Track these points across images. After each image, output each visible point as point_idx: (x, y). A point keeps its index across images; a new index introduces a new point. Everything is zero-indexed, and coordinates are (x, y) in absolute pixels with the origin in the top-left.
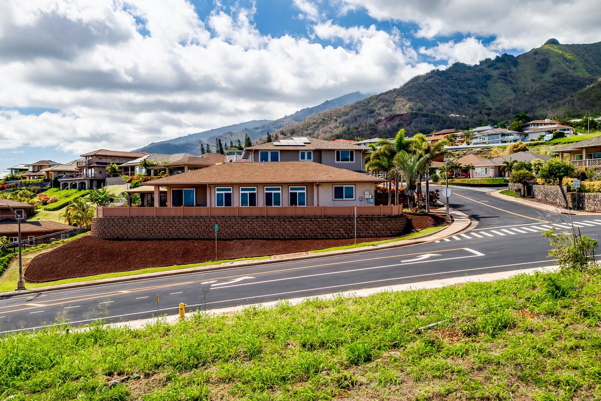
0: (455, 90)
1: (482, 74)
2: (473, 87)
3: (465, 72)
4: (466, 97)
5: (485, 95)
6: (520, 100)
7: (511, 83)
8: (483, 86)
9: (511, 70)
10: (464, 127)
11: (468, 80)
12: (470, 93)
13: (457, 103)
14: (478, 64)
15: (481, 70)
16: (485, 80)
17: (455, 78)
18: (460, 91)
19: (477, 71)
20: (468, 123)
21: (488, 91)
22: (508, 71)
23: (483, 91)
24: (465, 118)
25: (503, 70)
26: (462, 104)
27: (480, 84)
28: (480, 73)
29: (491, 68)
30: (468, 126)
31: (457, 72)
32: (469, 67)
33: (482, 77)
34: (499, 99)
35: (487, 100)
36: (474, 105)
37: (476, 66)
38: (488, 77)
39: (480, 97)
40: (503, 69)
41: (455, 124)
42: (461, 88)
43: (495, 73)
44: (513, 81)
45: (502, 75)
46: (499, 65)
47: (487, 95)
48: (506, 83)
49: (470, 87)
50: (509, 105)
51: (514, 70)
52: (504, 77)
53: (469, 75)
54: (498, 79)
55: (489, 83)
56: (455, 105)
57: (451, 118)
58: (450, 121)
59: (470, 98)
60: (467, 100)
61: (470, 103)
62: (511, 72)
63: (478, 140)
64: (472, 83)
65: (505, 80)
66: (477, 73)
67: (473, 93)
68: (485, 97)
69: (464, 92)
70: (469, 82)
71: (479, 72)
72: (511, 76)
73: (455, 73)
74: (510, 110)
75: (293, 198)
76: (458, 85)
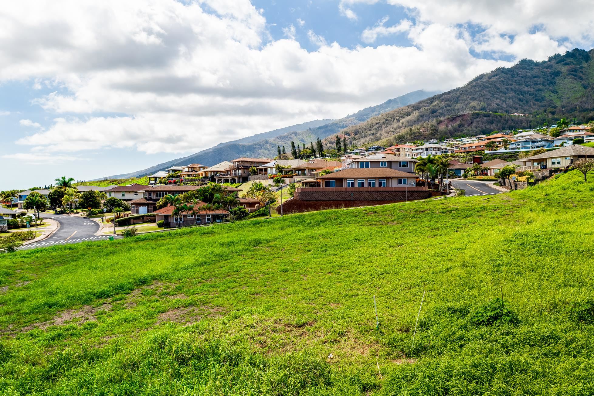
0: (521, 87)
1: (550, 71)
2: (540, 84)
3: (532, 69)
4: (533, 94)
5: (553, 92)
6: (587, 97)
7: (581, 79)
8: (551, 83)
9: (582, 65)
10: (526, 126)
11: (535, 77)
12: (536, 91)
13: (522, 101)
14: (547, 60)
15: (550, 67)
16: (553, 76)
17: (521, 75)
18: (526, 89)
19: (544, 67)
20: (531, 122)
21: (556, 88)
22: (578, 66)
23: (551, 88)
24: (528, 117)
25: (573, 66)
26: (527, 102)
27: (548, 80)
28: (549, 69)
29: (560, 64)
30: (530, 125)
31: (523, 69)
32: (537, 64)
33: (550, 73)
34: (567, 96)
35: (554, 97)
36: (541, 102)
37: (544, 62)
38: (557, 74)
39: (547, 94)
40: (574, 64)
41: (517, 123)
42: (527, 86)
43: (564, 69)
44: (583, 77)
45: (572, 71)
46: (568, 60)
47: (555, 92)
48: (576, 79)
49: (537, 84)
50: (576, 103)
51: (585, 65)
52: (574, 73)
53: (536, 71)
54: (567, 75)
55: (558, 79)
56: (521, 103)
57: (513, 118)
58: (512, 120)
59: (536, 96)
60: (533, 98)
61: (536, 100)
62: (581, 68)
63: (514, 146)
64: (539, 80)
65: (575, 76)
66: (545, 69)
67: (539, 90)
68: (552, 94)
69: (530, 90)
70: (536, 79)
71: (547, 69)
72: (582, 72)
73: (521, 70)
74: (576, 108)
75: (380, 184)
76: (524, 82)
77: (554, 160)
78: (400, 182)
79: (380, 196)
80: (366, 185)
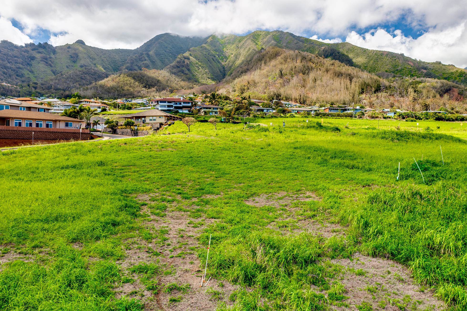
0: (4, 63)
1: (27, 55)
2: (20, 63)
3: (13, 50)
4: (14, 70)
5: (30, 72)
6: (59, 80)
7: (51, 66)
8: (28, 64)
9: (51, 56)
10: (16, 95)
11: (15, 57)
12: (17, 68)
13: (6, 74)
14: (24, 45)
15: (27, 51)
16: (30, 59)
17: (3, 53)
18: (9, 65)
19: (23, 51)
20: (19, 92)
21: (33, 69)
22: (48, 56)
23: (28, 68)
24: (16, 88)
25: (44, 55)
26: (10, 76)
27: (26, 62)
28: (26, 53)
29: (34, 51)
30: (19, 95)
31: (5, 48)
32: (16, 47)
33: (27, 57)
34: (41, 77)
35: (31, 76)
36: (21, 78)
37: (22, 47)
38: (33, 58)
39: (25, 72)
40: (45, 54)
41: (8, 92)
42: (9, 63)
43: (38, 56)
44: (52, 65)
45: (44, 59)
46: (41, 50)
47: (32, 72)
48: (47, 65)
49: (17, 63)
50: (51, 83)
51: (52, 56)
52: (45, 60)
53: (16, 53)
54: (41, 61)
55: (33, 62)
56: (5, 75)
57: (4, 87)
58: (3, 88)
59: (17, 72)
60: (15, 73)
61: (17, 75)
62: (50, 58)
63: (57, 108)
64: (19, 60)
65: (47, 63)
66: (23, 53)
67: (19, 68)
68: (30, 73)
69: (12, 66)
70: (16, 58)
71: (25, 52)
72: (51, 61)
73: (3, 49)
74: (51, 86)
75: (47, 126)
76: (7, 59)
77: (151, 118)
78: (67, 125)
79: (53, 136)
80: (34, 126)
